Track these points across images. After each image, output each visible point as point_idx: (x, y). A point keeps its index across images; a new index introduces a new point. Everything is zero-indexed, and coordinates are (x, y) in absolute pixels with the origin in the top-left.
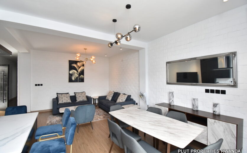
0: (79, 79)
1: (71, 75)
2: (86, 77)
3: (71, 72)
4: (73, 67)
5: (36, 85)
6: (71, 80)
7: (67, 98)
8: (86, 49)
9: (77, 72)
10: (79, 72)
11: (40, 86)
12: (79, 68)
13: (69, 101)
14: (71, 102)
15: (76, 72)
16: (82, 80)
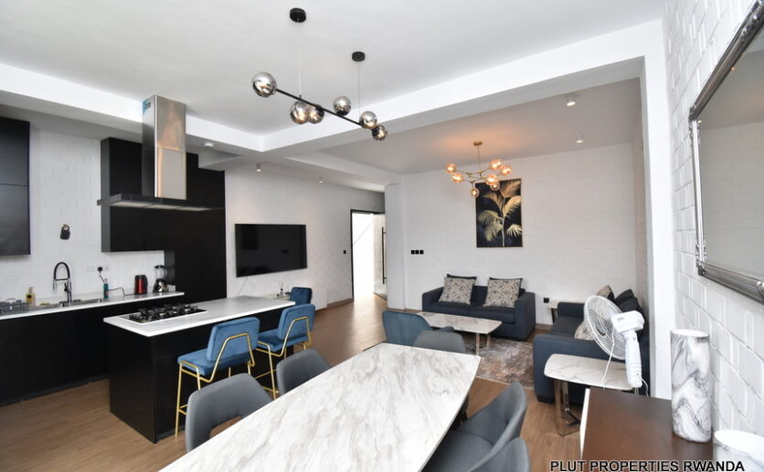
0: (507, 236)
1: (482, 226)
2: (527, 229)
3: (482, 218)
4: (486, 202)
5: (413, 252)
6: (482, 242)
7: (461, 289)
8: (480, 144)
9: (500, 214)
10: (505, 215)
11: (420, 255)
12: (506, 203)
13: (466, 299)
14: (468, 303)
15: (495, 215)
16: (516, 241)
